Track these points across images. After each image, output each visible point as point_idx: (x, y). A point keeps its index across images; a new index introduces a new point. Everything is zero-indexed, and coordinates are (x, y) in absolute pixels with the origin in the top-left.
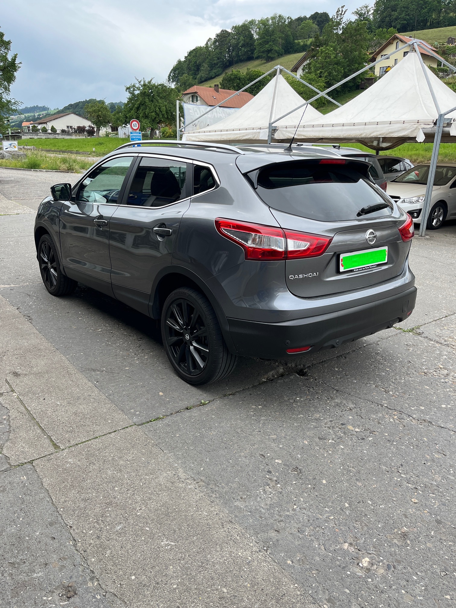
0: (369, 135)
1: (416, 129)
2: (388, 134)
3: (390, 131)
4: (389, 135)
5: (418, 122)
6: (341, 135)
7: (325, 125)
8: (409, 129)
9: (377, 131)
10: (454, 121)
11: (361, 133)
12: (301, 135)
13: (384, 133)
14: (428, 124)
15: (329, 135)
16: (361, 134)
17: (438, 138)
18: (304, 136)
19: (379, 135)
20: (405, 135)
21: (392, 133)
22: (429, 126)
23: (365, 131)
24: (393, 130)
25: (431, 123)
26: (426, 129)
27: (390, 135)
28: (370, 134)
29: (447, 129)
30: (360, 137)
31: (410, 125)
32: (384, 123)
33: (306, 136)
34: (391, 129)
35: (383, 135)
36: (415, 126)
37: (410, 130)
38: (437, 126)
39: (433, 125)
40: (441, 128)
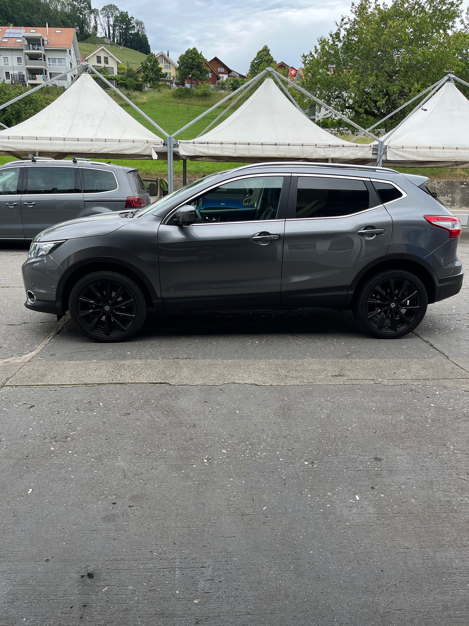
1: (146, 148)
2: (120, 151)
3: (121, 148)
5: (148, 142)
7: (39, 137)
8: (140, 148)
9: (107, 148)
10: (180, 143)
11: (89, 149)
13: (116, 150)
15: (49, 149)
17: (170, 156)
18: (11, 148)
19: (111, 151)
20: (138, 153)
21: (124, 150)
22: (159, 146)
23: (94, 147)
24: (125, 148)
25: (160, 144)
26: (157, 149)
27: (122, 152)
28: (100, 150)
29: (175, 149)
31: (140, 145)
32: (112, 140)
33: (16, 148)
34: (122, 146)
36: (146, 145)
37: (142, 149)
38: (168, 146)
39: (163, 146)
40: (172, 148)
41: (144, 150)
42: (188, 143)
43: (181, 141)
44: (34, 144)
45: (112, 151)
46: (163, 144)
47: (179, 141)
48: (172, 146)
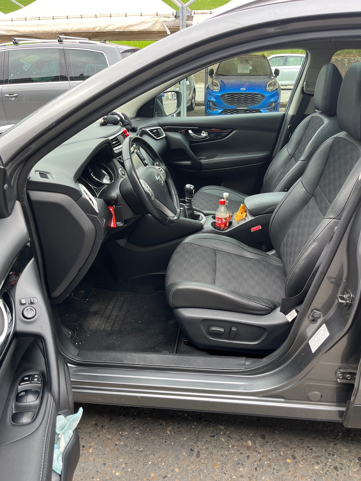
0: (104, 29)
1: (156, 22)
2: (127, 27)
4: (127, 29)
5: (157, 15)
6: (69, 30)
7: (42, 17)
8: (149, 22)
10: (194, 14)
11: (93, 27)
12: (13, 31)
13: (122, 27)
14: (168, 17)
15: (52, 30)
16: (95, 28)
18: (16, 31)
20: (146, 29)
21: (131, 26)
22: (170, 19)
23: (98, 24)
24: (132, 23)
25: (171, 16)
26: (169, 22)
27: (129, 29)
28: (106, 28)
29: (189, 22)
30: (93, 31)
31: (149, 18)
33: (20, 31)
34: (128, 22)
35: (121, 29)
36: (156, 19)
37: (151, 24)
38: (180, 19)
39: (175, 19)
40: (185, 21)
41: (153, 25)
42: (204, 13)
43: (196, 11)
44: (37, 25)
45: (118, 28)
46: (175, 17)
47: (193, 11)
48: (185, 18)
